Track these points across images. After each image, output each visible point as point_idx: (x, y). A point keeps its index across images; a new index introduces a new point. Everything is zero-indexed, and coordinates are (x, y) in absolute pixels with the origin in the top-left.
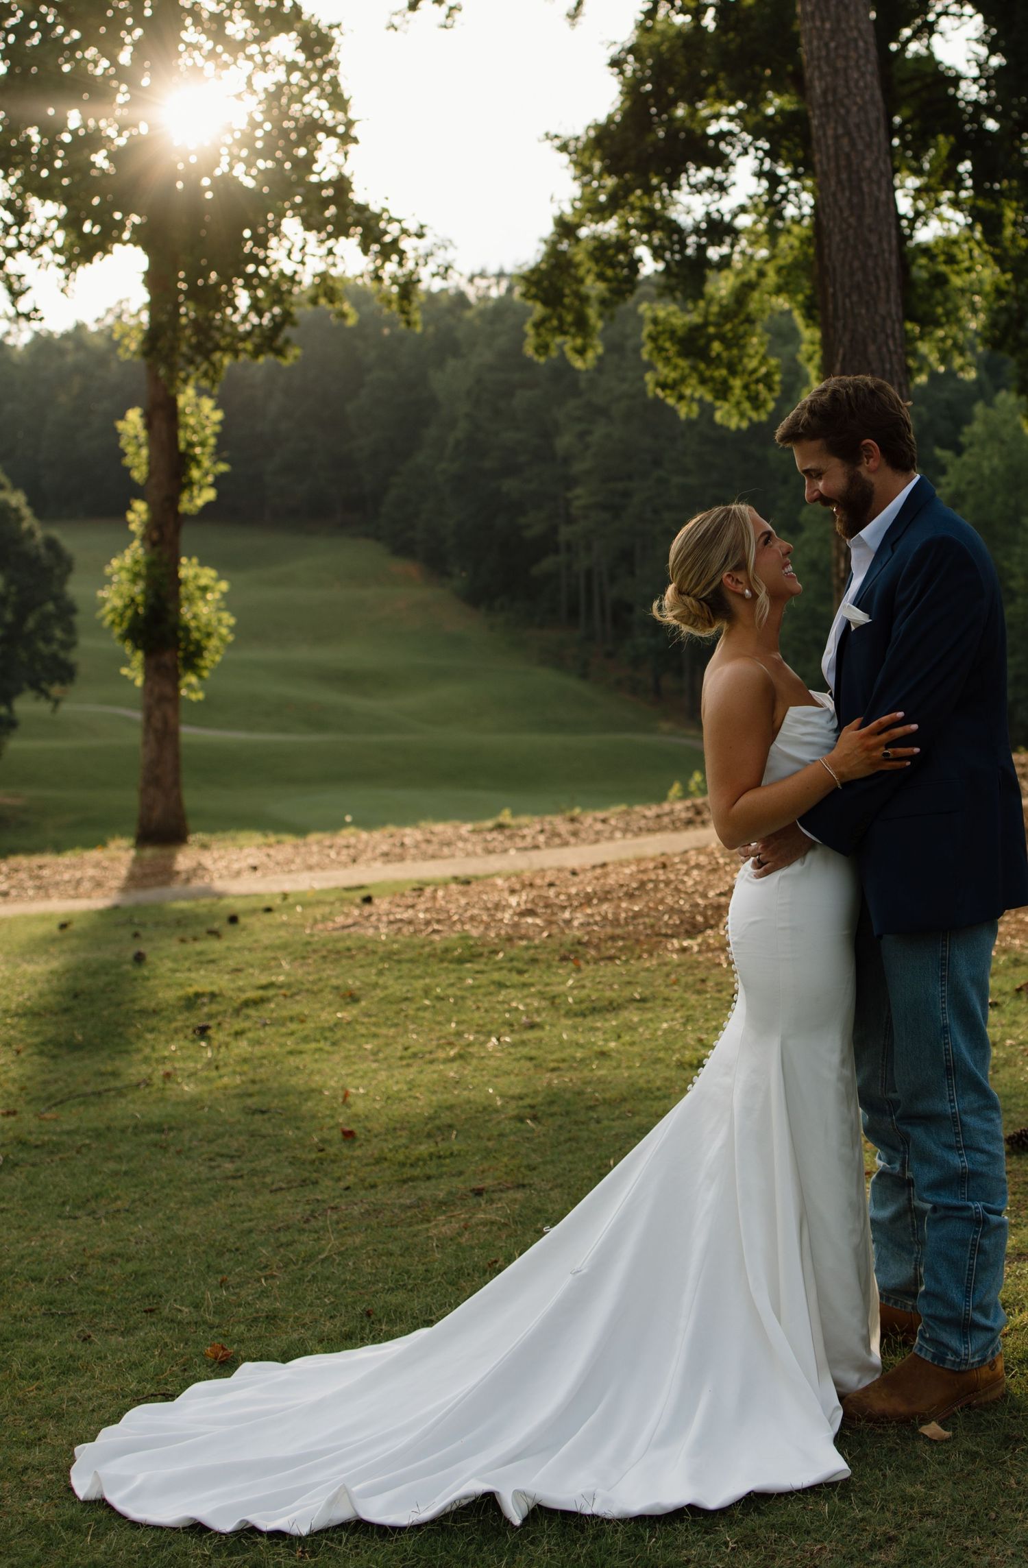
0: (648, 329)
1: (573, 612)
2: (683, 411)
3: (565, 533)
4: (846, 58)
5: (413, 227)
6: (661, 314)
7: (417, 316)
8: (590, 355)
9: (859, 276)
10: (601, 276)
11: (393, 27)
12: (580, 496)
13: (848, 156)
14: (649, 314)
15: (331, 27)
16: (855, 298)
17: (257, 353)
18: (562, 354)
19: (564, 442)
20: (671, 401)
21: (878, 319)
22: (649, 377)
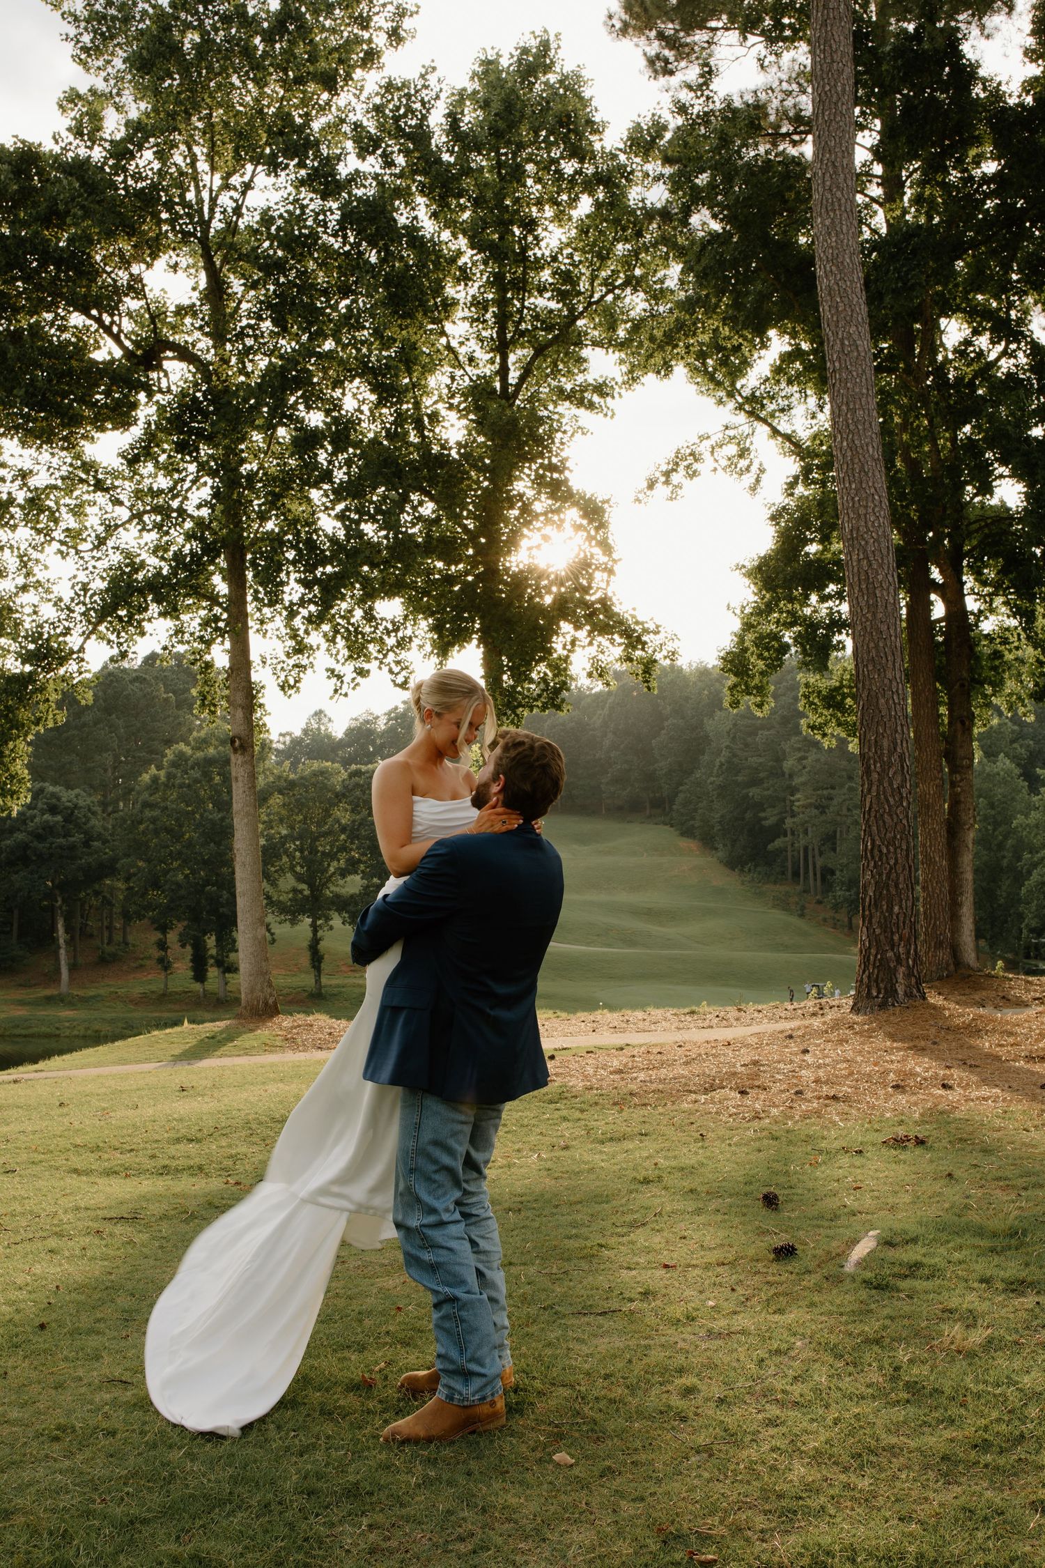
0: (802, 690)
1: (796, 874)
2: (826, 743)
3: (789, 822)
4: (866, 507)
5: (652, 626)
6: (812, 681)
7: (654, 684)
8: (766, 707)
9: (874, 653)
10: (760, 656)
11: (638, 500)
12: (800, 799)
13: (866, 572)
14: (803, 680)
15: (604, 502)
16: (870, 668)
17: (544, 708)
18: (748, 707)
19: (788, 764)
20: (818, 737)
21: (886, 681)
22: (803, 722)
